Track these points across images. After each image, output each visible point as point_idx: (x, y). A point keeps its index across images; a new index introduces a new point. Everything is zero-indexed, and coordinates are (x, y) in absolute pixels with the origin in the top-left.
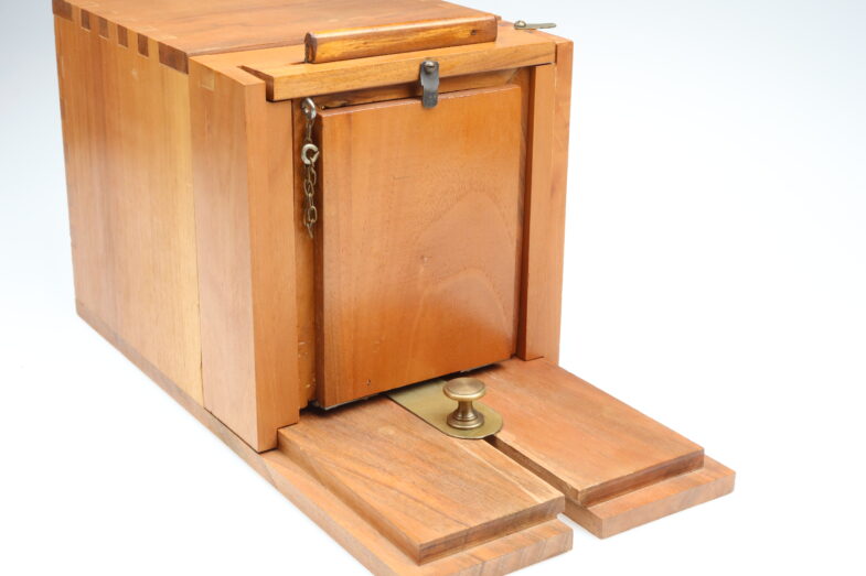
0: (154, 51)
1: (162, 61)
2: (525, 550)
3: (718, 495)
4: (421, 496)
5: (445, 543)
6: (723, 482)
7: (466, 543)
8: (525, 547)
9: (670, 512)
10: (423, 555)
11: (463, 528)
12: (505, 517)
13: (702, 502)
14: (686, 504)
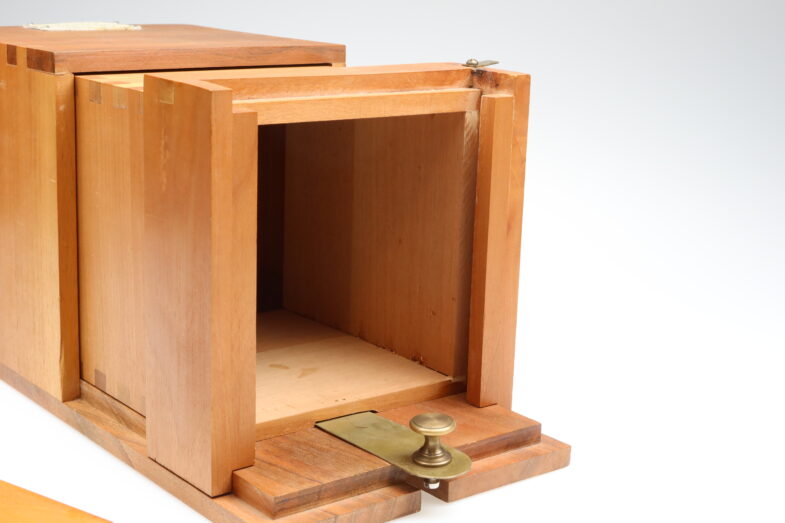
0: (22, 59)
1: (29, 66)
2: (376, 507)
3: (556, 467)
4: (274, 460)
5: (299, 497)
6: (559, 456)
7: (319, 499)
8: (375, 504)
9: (512, 480)
10: (278, 508)
11: (316, 484)
12: (356, 476)
13: (541, 473)
14: (526, 474)
